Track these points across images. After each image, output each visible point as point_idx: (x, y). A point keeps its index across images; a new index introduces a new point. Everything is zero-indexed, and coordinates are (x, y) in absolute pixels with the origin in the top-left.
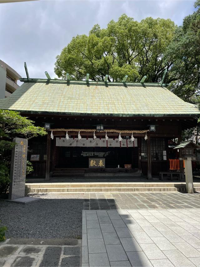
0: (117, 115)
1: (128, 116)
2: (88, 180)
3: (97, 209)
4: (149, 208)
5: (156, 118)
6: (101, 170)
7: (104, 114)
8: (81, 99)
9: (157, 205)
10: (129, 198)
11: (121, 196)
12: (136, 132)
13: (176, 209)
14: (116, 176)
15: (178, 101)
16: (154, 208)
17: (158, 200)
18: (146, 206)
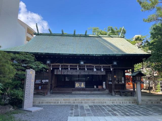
0: (92, 55)
1: (99, 56)
2: (74, 96)
3: (78, 116)
4: (112, 116)
5: (117, 57)
6: (83, 89)
7: (84, 54)
8: (70, 45)
9: (118, 114)
10: (100, 108)
11: (94, 106)
12: (105, 65)
13: (130, 116)
14: (92, 93)
15: (131, 46)
16: (116, 115)
17: (118, 110)
18: (110, 114)
